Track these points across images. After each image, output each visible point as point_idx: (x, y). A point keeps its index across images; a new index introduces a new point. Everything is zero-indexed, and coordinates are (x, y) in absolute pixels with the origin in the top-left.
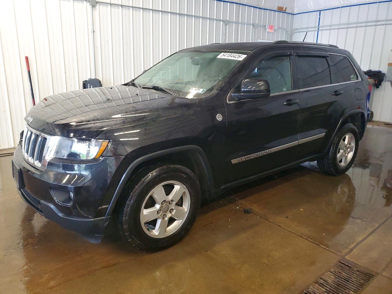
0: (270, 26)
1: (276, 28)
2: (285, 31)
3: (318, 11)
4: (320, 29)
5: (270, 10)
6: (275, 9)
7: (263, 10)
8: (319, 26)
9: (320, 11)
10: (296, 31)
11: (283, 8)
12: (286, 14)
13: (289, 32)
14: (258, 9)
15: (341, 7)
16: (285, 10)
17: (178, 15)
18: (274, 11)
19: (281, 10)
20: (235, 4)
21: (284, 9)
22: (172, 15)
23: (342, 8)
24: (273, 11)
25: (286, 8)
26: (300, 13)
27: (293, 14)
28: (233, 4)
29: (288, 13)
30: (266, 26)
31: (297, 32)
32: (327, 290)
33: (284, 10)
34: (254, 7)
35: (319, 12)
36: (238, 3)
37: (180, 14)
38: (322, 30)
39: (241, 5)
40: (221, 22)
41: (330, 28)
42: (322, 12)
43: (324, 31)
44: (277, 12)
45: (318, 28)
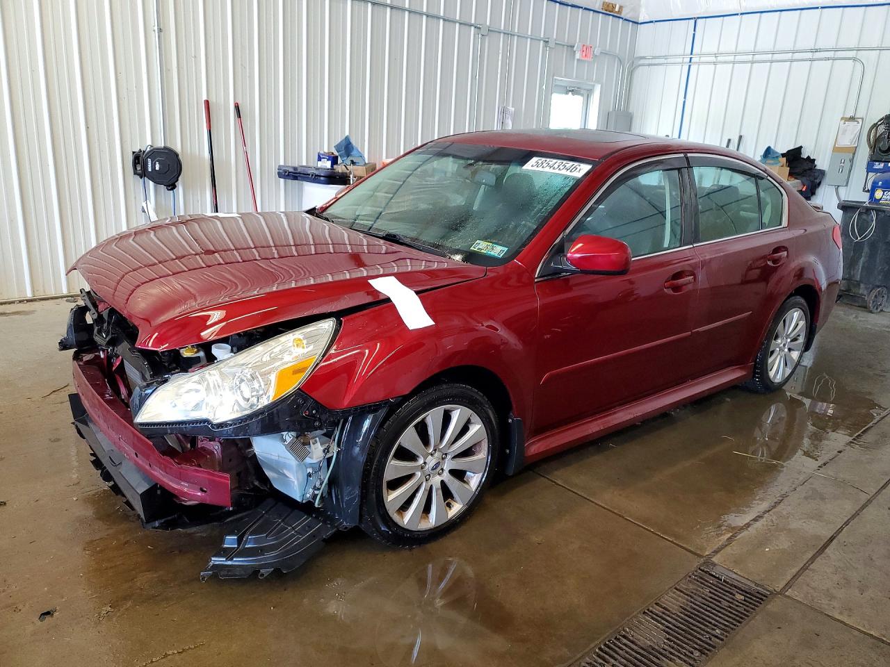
0: (585, 47)
1: (597, 51)
2: (617, 59)
3: (692, 18)
4: (693, 60)
5: (586, 9)
6: (598, 7)
7: (569, 7)
8: (691, 54)
9: (696, 19)
10: (642, 62)
11: (614, 7)
12: (621, 20)
13: (626, 63)
14: (557, 4)
15: (742, 14)
16: (619, 12)
18: (594, 11)
21: (617, 9)
23: (744, 16)
24: (592, 13)
25: (621, 7)
26: (652, 22)
27: (637, 23)
29: (626, 20)
30: (574, 47)
31: (643, 65)
32: (667, 627)
33: (616, 12)
35: (693, 21)
38: (699, 63)
40: (473, 28)
41: (716, 59)
42: (699, 21)
43: (702, 67)
44: (601, 15)
45: (691, 58)
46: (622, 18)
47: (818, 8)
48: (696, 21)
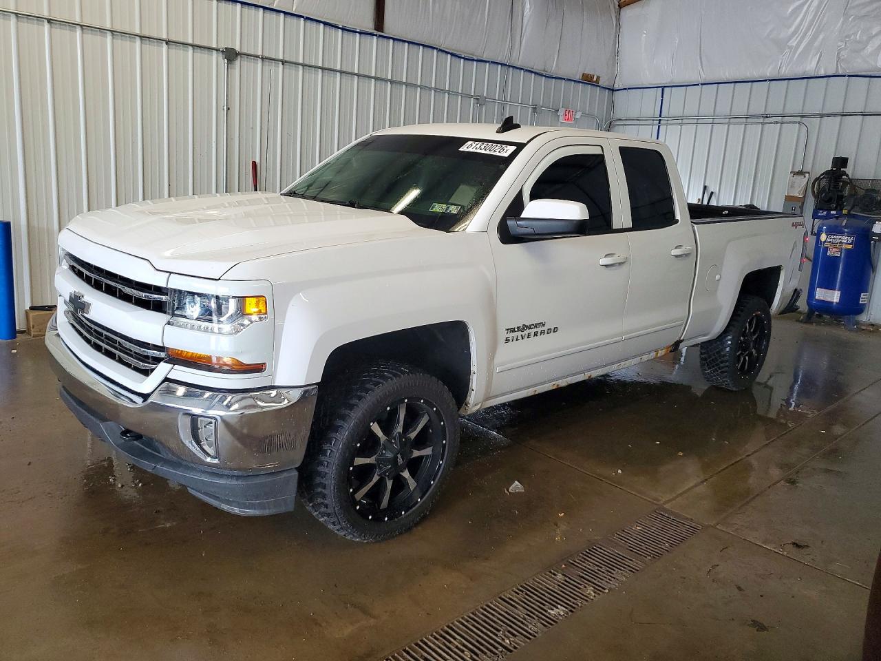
0: (567, 112)
1: (579, 115)
2: (595, 120)
3: (659, 87)
4: (662, 122)
5: (568, 80)
6: (578, 77)
7: (554, 80)
8: (660, 116)
9: (663, 88)
10: (618, 122)
11: (592, 77)
12: (598, 88)
13: (604, 123)
14: (544, 78)
15: (702, 85)
16: (597, 81)
17: (389, 83)
18: (575, 81)
19: (588, 80)
20: (500, 66)
21: (595, 79)
22: (378, 82)
23: (704, 86)
24: (573, 82)
25: (598, 78)
26: (625, 89)
27: (613, 90)
28: (495, 66)
29: (603, 87)
30: (558, 112)
31: (619, 125)
33: (594, 82)
34: (536, 73)
35: (661, 89)
36: (506, 65)
37: (392, 82)
38: (667, 124)
39: (511, 69)
40: (472, 98)
41: (682, 120)
42: (666, 89)
43: (669, 127)
44: (581, 84)
45: (660, 121)
46: (599, 86)
47: (766, 81)
48: (663, 90)
